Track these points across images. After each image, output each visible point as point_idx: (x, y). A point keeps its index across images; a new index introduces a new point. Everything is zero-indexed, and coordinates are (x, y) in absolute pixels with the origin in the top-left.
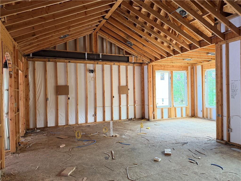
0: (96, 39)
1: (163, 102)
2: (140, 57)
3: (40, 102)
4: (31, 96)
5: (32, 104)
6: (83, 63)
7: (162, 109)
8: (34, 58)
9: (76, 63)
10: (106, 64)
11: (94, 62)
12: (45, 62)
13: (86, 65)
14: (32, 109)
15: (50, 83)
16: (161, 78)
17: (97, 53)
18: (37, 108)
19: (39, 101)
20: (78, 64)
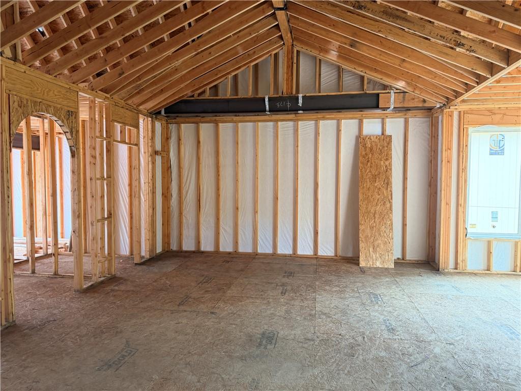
0: (290, 60)
1: (494, 224)
2: (413, 92)
3: (190, 201)
4: (173, 190)
5: (175, 204)
6: (271, 121)
7: (489, 243)
8: (177, 118)
9: (254, 121)
10: (324, 118)
11: (293, 115)
12: (197, 123)
13: (277, 123)
14: (175, 214)
15: (207, 167)
16: (491, 149)
17: (292, 94)
18: (183, 214)
19: (188, 201)
20: (260, 124)
